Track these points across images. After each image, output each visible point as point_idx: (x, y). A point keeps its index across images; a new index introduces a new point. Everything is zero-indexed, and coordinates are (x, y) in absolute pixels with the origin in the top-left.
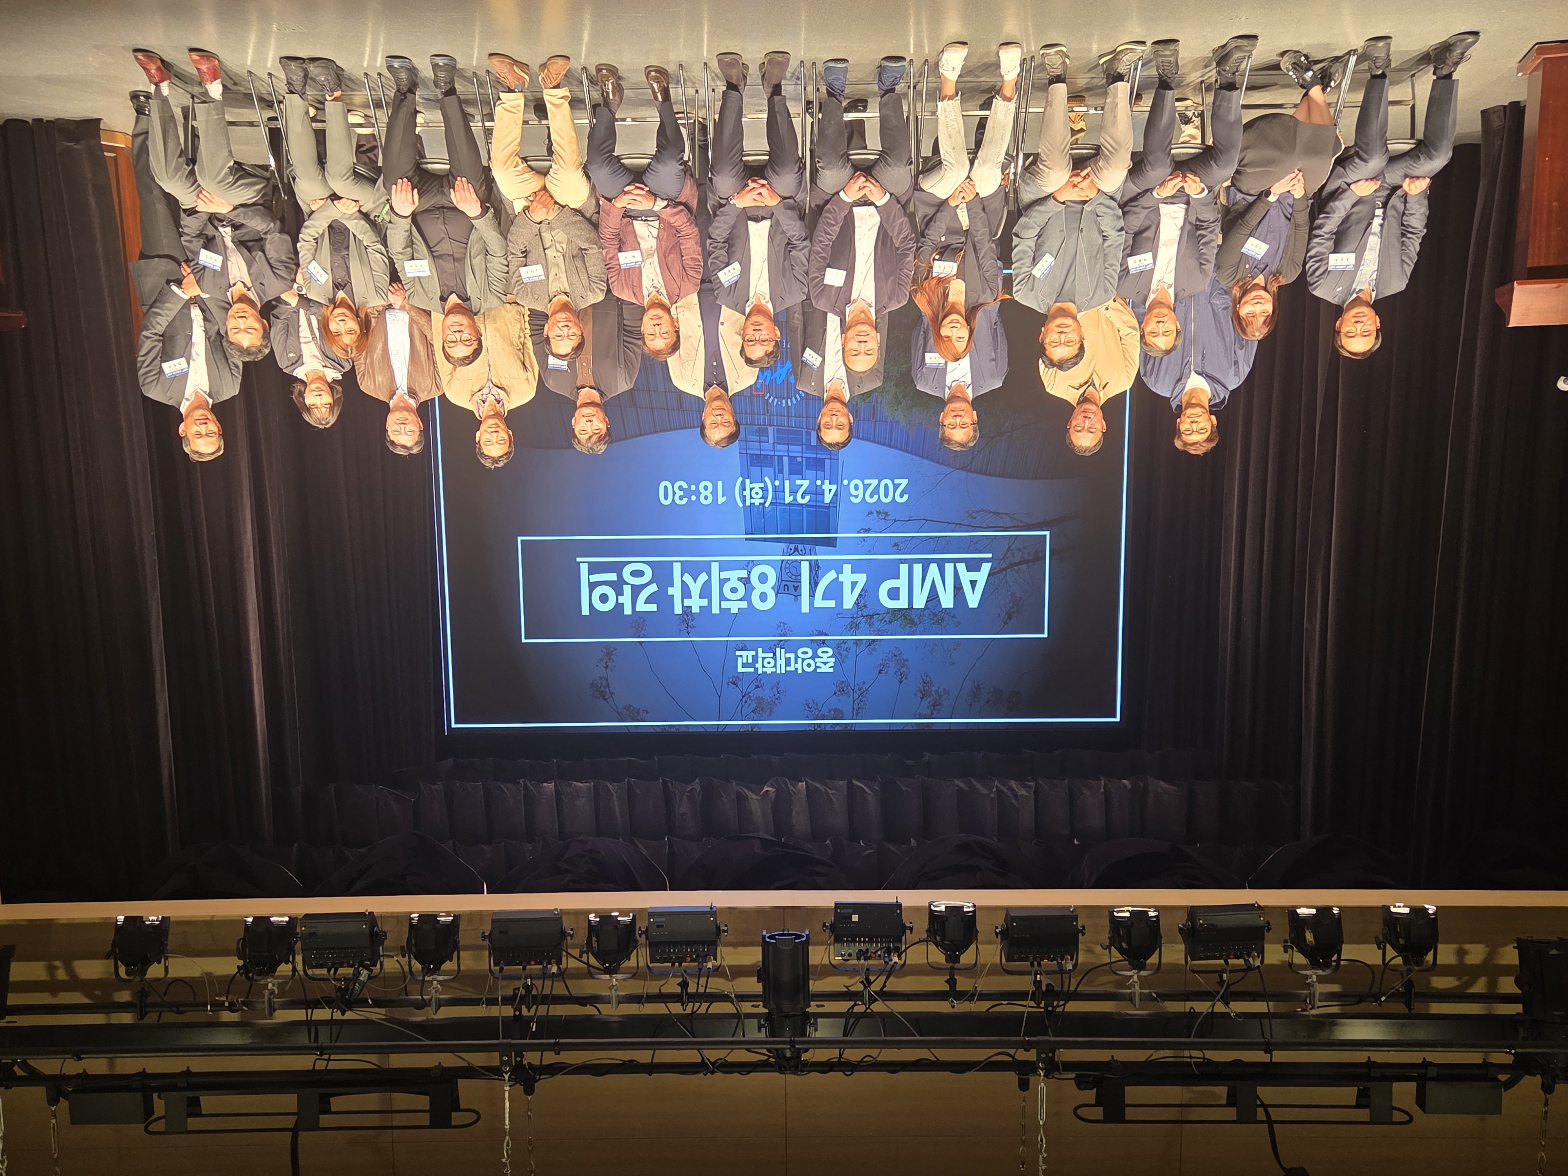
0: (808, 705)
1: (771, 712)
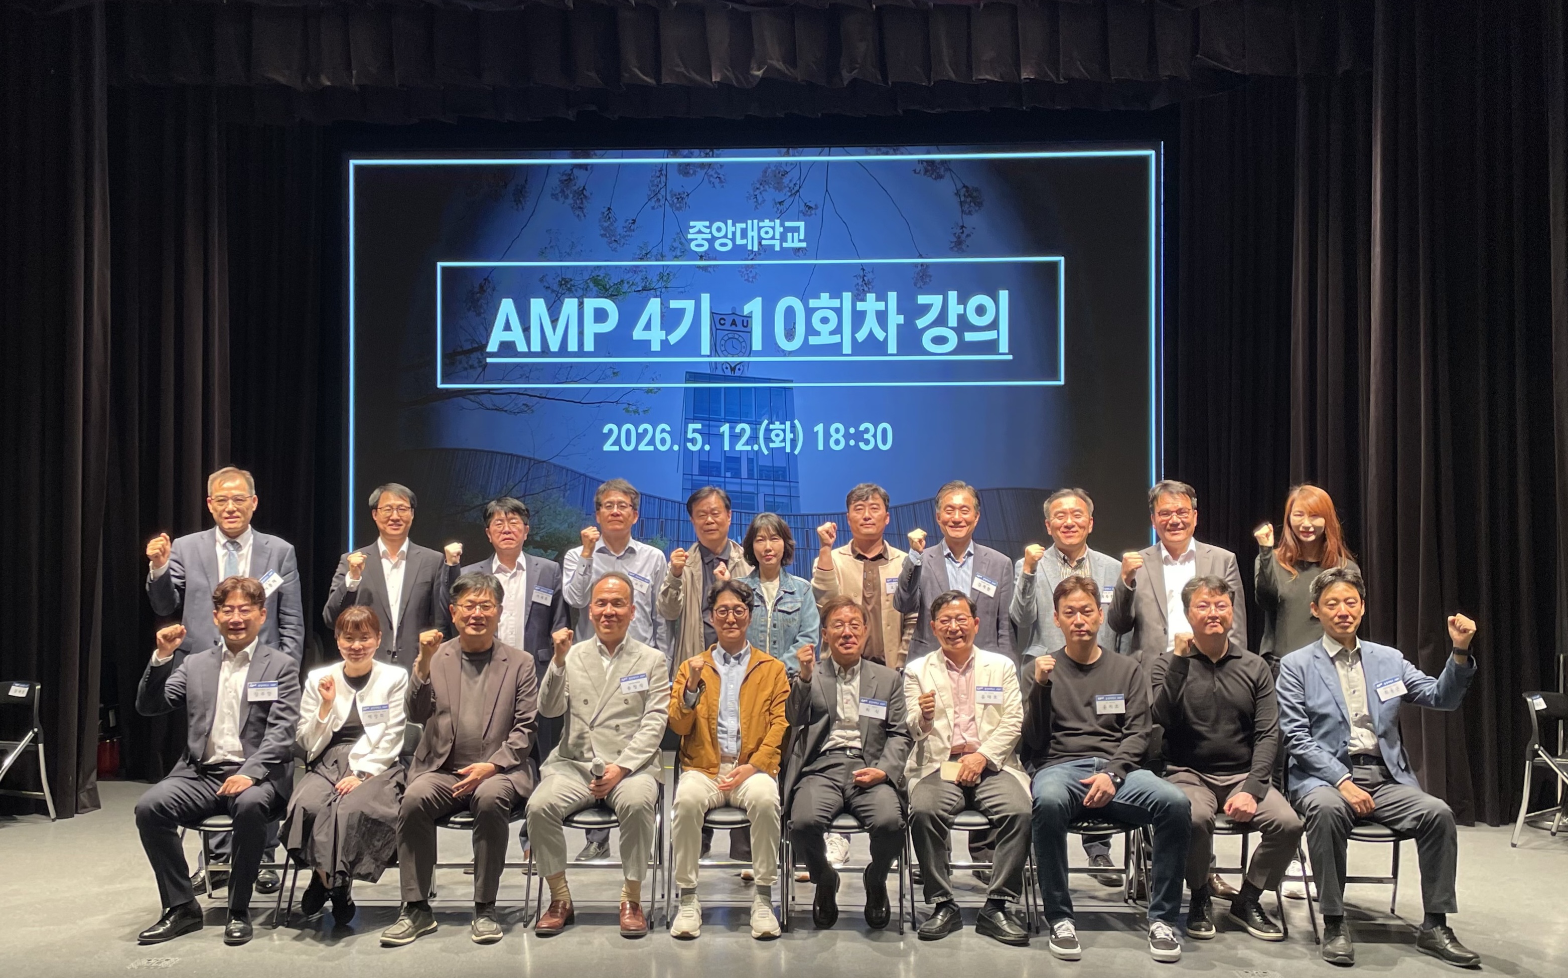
0: (721, 182)
1: (765, 172)
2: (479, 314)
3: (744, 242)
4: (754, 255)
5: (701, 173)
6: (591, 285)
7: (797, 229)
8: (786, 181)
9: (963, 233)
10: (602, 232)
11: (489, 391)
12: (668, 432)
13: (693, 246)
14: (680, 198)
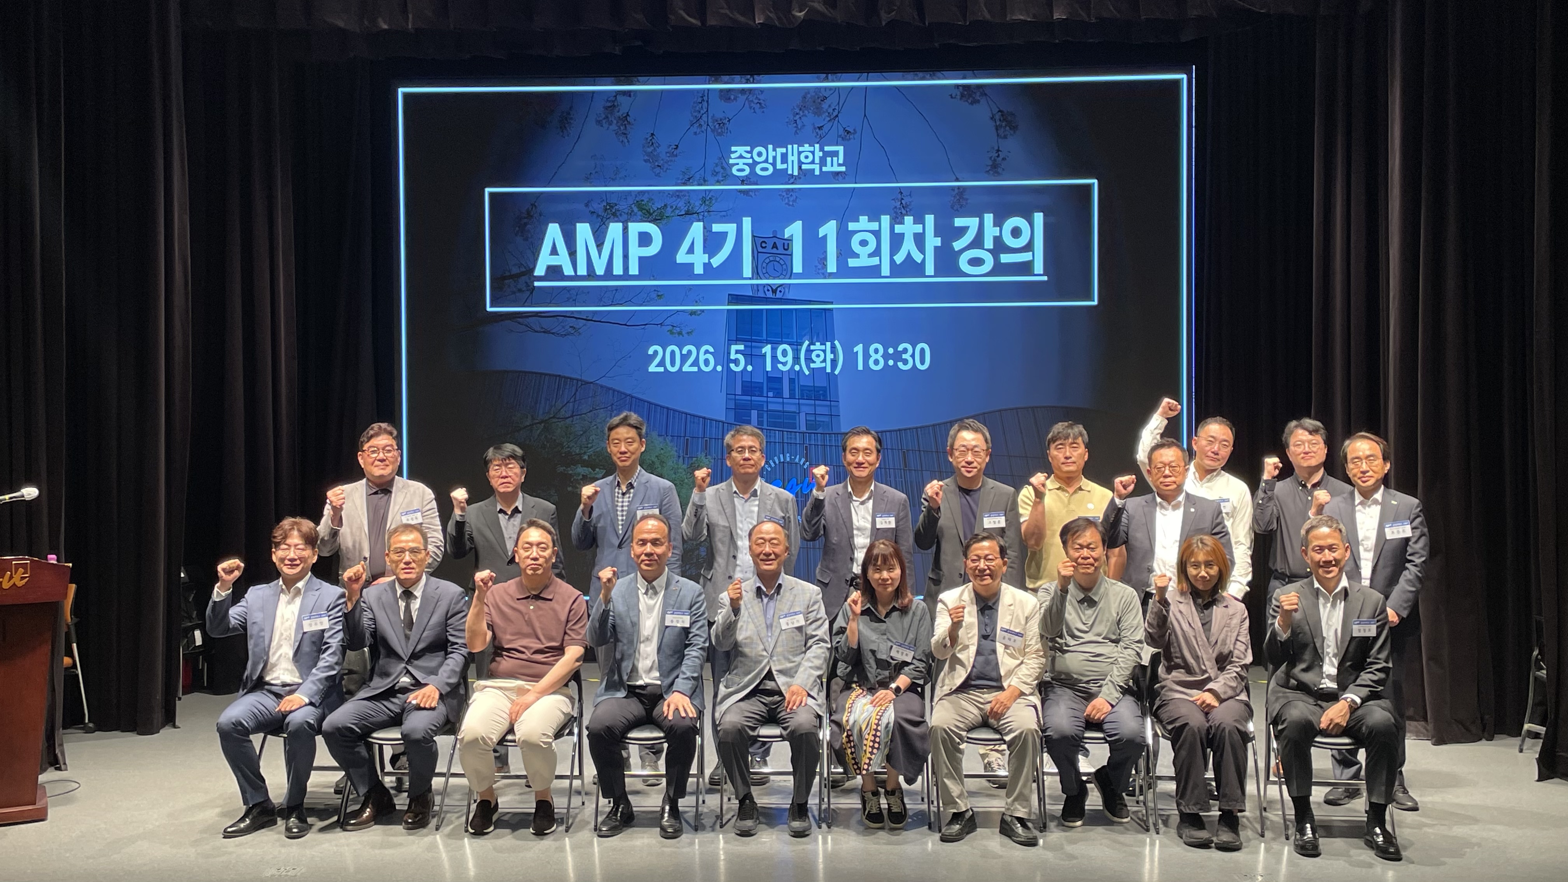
1: (805, 97)
2: (526, 239)
3: (784, 166)
4: (792, 179)
5: (742, 98)
6: (636, 209)
7: (835, 154)
8: (825, 106)
9: (998, 156)
10: (646, 158)
11: (536, 314)
12: (711, 353)
13: (734, 171)
14: (721, 124)
